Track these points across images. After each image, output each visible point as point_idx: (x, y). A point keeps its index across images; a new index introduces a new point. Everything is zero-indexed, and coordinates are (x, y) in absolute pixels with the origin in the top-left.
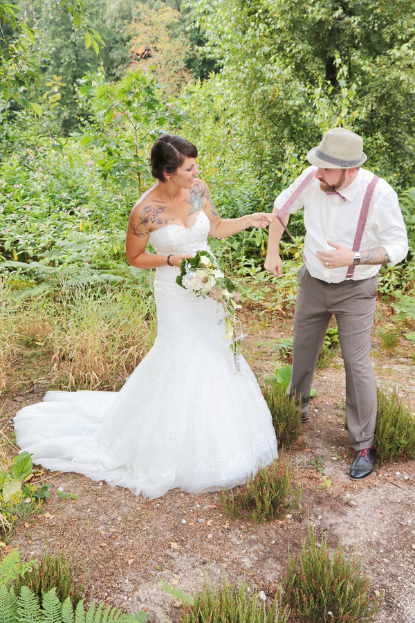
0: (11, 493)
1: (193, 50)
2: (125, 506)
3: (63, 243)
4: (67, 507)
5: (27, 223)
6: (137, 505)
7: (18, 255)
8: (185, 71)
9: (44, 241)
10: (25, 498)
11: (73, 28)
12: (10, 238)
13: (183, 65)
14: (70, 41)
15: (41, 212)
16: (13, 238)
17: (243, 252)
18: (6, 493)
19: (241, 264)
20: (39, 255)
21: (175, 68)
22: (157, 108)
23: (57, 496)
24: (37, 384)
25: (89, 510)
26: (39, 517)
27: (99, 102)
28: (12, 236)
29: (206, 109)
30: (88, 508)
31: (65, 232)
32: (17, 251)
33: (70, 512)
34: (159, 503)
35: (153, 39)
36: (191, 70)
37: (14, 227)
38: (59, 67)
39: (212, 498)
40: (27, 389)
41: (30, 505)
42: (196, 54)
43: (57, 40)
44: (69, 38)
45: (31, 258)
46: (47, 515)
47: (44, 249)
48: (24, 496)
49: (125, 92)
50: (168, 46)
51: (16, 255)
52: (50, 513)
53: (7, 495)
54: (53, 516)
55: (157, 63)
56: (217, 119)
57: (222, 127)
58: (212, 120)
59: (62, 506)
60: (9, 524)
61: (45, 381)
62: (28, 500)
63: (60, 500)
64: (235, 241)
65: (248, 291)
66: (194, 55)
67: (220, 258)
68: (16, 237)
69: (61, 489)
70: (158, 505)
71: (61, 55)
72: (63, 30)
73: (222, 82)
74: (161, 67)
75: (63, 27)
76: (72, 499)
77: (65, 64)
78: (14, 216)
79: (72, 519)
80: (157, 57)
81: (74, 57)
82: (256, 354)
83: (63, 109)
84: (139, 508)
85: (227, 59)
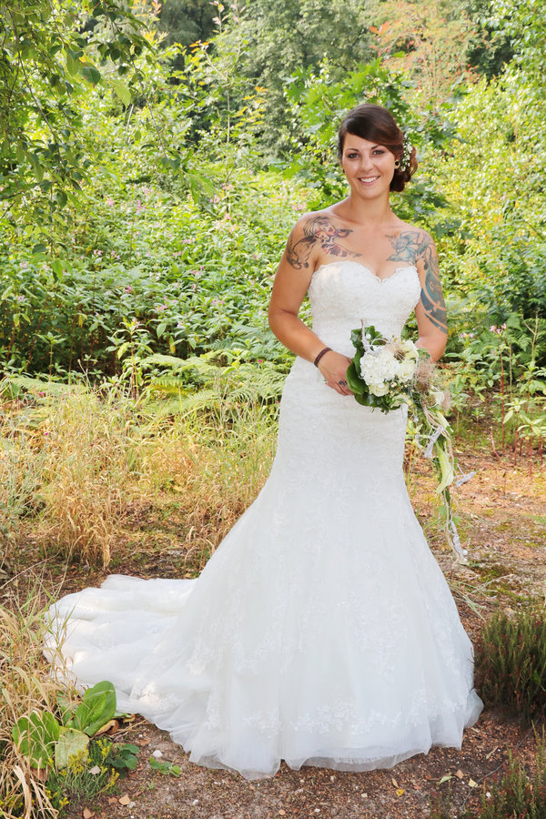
0: (71, 752)
1: (480, 36)
2: (260, 803)
3: (244, 329)
4: (161, 790)
5: (195, 297)
6: (281, 804)
7: (176, 345)
8: (467, 68)
9: (215, 324)
10: (91, 765)
11: (301, 13)
12: (166, 319)
13: (463, 60)
14: (295, 31)
15: (219, 280)
16: (170, 320)
17: (535, 353)
18: (63, 751)
19: (528, 375)
20: (205, 347)
21: (452, 65)
22: (404, 119)
23: (148, 766)
24: (166, 555)
25: (196, 801)
26: (111, 801)
27: (312, 111)
28: (169, 317)
29: (493, 124)
30: (195, 797)
31: (248, 312)
32: (175, 339)
33: (163, 801)
34: (320, 807)
35: (419, 23)
36: (477, 67)
37: (173, 303)
38: (278, 70)
39: (420, 810)
40: (147, 563)
41: (97, 780)
42: (486, 42)
43: (278, 31)
44: (294, 28)
45: (194, 351)
46: (125, 800)
47: (215, 337)
48: (90, 760)
49: (354, 95)
50: (442, 33)
51: (172, 344)
52: (130, 797)
53: (63, 756)
54: (133, 804)
55: (423, 58)
56: (512, 138)
57: (519, 151)
58: (501, 140)
59: (152, 785)
60: (54, 810)
61: (178, 553)
62: (95, 770)
63: (153, 774)
64: (524, 336)
65: (536, 422)
66: (482, 44)
67: (494, 363)
68: (175, 318)
69: (157, 754)
70: (317, 810)
71: (283, 53)
72: (287, 16)
73: (517, 76)
74: (428, 64)
75: (287, 12)
76: (172, 776)
77: (287, 65)
78: (176, 286)
79: (163, 814)
80: (422, 50)
81: (301, 55)
82: (539, 535)
83: (280, 131)
84: (282, 812)
85: (527, 38)
